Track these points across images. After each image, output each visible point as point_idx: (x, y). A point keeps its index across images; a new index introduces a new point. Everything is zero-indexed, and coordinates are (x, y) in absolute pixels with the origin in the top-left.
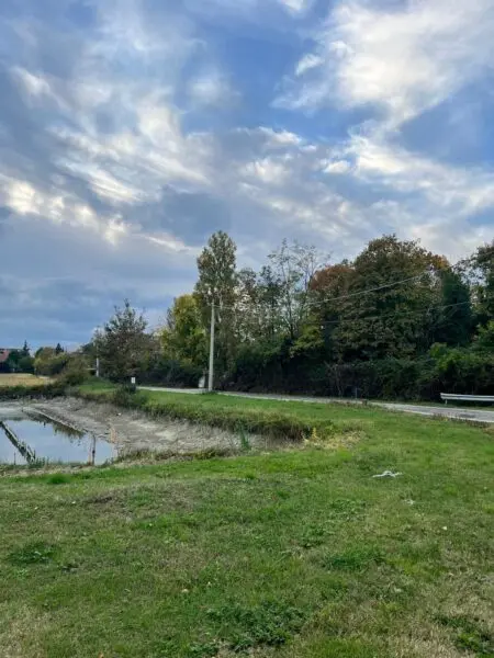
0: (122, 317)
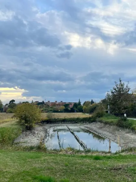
0: (118, 86)
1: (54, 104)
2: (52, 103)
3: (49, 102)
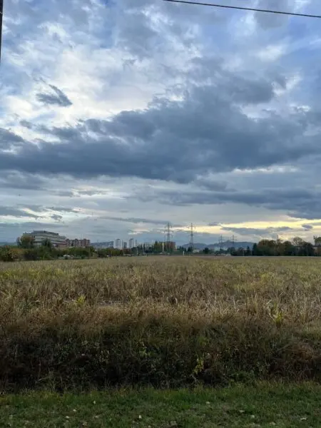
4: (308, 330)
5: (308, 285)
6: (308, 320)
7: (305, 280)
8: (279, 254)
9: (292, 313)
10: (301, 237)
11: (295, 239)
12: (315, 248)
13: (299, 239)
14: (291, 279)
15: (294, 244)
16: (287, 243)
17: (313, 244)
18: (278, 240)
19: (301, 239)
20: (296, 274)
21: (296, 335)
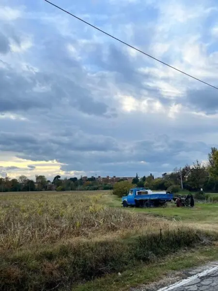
0: (196, 166)
1: (106, 180)
2: (103, 178)
3: (99, 177)
4: (17, 254)
5: (26, 215)
6: (19, 245)
7: (24, 211)
8: (6, 191)
9: (7, 242)
10: (25, 175)
11: (21, 178)
12: (36, 185)
13: (24, 177)
14: (13, 212)
15: (19, 181)
16: (14, 181)
17: (35, 181)
18: (7, 178)
19: (26, 178)
20: (18, 207)
21: (7, 260)
